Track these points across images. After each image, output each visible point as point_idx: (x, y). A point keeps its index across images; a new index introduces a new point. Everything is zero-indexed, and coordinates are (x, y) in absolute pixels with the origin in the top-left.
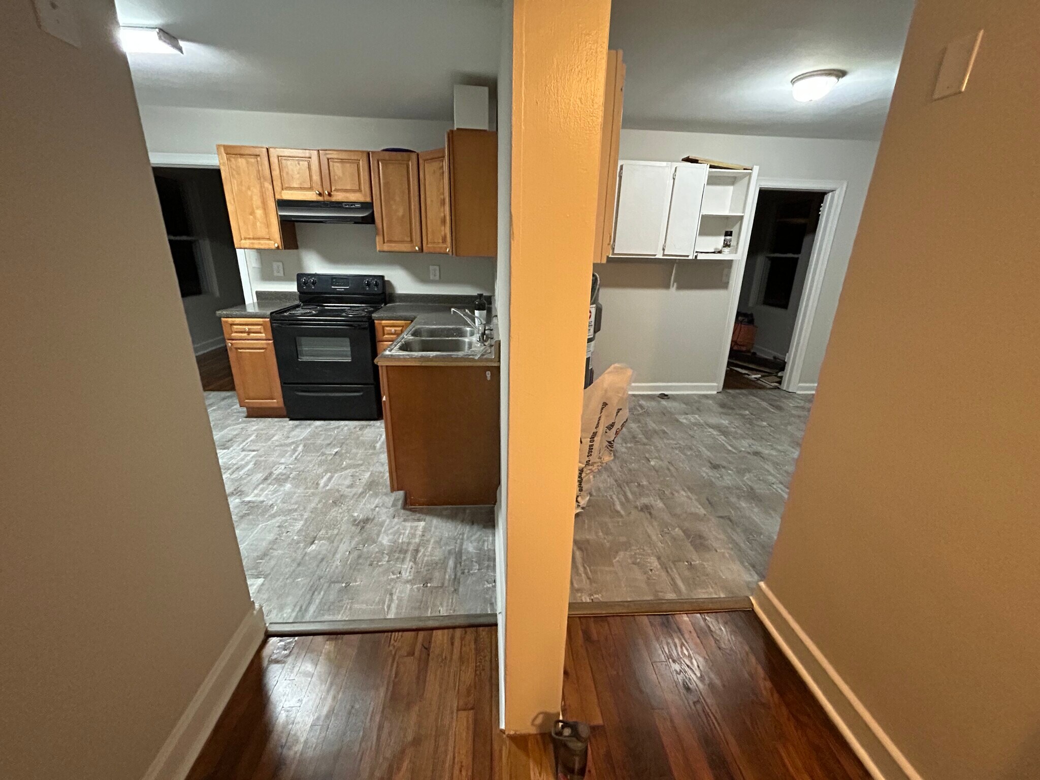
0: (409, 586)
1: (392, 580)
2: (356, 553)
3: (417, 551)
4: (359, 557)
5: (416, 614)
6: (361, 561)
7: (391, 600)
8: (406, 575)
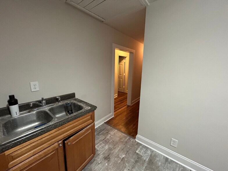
0: (111, 133)
1: (112, 136)
2: (115, 147)
3: (103, 140)
4: (114, 145)
5: (113, 128)
6: (115, 144)
7: (115, 132)
8: (110, 135)
